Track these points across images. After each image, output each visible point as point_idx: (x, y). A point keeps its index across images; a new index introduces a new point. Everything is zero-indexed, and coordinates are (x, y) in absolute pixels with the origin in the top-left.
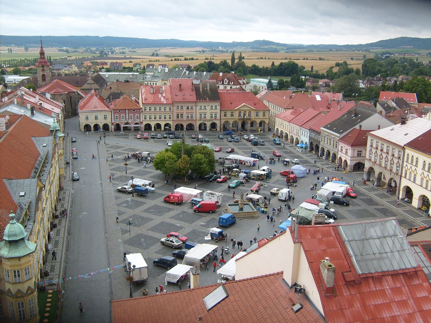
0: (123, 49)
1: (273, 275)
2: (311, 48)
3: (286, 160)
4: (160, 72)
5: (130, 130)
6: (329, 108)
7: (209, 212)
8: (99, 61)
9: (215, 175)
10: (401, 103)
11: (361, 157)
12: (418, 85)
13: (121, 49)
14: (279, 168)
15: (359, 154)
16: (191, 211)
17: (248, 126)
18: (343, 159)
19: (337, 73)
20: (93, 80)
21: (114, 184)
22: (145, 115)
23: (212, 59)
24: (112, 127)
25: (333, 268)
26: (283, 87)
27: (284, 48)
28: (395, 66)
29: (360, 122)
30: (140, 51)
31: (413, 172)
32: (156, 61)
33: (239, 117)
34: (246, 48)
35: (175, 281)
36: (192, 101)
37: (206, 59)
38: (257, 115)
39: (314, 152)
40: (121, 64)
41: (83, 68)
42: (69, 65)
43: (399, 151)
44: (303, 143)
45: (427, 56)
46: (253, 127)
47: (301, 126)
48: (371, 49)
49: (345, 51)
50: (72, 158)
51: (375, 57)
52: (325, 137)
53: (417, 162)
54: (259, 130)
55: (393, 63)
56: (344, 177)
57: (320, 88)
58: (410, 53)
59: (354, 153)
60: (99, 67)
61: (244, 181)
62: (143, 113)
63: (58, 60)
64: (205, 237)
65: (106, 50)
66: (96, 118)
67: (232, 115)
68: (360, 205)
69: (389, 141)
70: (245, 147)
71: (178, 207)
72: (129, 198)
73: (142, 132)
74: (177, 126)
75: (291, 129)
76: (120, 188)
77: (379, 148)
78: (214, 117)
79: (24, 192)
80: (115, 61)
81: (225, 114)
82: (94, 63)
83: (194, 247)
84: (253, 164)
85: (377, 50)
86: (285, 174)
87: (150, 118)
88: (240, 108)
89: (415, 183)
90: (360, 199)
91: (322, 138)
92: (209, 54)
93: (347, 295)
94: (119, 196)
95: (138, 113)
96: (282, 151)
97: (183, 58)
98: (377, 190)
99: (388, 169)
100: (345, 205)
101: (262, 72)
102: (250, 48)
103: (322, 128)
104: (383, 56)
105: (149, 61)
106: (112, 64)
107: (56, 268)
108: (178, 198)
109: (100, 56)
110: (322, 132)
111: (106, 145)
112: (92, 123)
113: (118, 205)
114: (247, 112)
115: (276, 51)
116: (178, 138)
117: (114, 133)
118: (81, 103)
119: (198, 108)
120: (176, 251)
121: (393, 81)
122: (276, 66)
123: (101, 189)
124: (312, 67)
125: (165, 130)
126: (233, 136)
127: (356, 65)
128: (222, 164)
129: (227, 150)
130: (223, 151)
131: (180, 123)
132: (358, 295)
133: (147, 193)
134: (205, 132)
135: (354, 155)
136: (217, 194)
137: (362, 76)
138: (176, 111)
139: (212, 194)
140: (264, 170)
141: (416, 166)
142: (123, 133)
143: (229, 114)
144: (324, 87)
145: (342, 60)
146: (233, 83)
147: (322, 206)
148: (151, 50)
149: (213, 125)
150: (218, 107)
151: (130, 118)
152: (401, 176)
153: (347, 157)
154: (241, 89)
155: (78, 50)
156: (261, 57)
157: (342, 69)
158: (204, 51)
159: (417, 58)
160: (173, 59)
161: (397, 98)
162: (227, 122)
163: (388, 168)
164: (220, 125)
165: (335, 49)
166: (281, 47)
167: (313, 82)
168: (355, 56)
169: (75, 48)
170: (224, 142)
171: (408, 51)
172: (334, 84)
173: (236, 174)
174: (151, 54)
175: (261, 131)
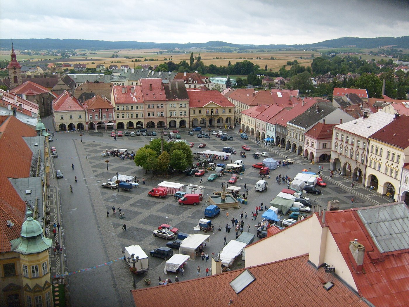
0: (83, 51)
1: (298, 257)
2: (262, 48)
3: (256, 153)
4: (127, 73)
5: (104, 128)
6: (290, 104)
7: (193, 205)
8: (62, 63)
9: (193, 170)
10: (354, 98)
11: (326, 149)
12: (368, 81)
13: (82, 51)
14: (250, 161)
15: (324, 147)
16: (176, 204)
17: (215, 123)
18: (309, 152)
19: (289, 71)
20: (63, 81)
21: (98, 180)
22: (118, 114)
23: (170, 59)
24: (86, 127)
25: (363, 248)
26: (241, 86)
27: (237, 48)
28: (342, 65)
29: (323, 116)
30: (100, 53)
31: (378, 161)
32: (118, 62)
33: (206, 114)
34: (201, 49)
35: (175, 270)
36: (162, 100)
37: (165, 60)
38: (224, 112)
39: (280, 145)
40: (84, 66)
41: (48, 69)
42: (33, 67)
43: (364, 143)
44: (269, 137)
45: (369, 54)
46: (220, 123)
47: (267, 122)
48: (317, 48)
49: (294, 50)
50: (53, 156)
51: (322, 56)
52: (291, 131)
53: (381, 152)
54: (226, 126)
55: (340, 61)
56: (312, 168)
57: (275, 86)
58: (353, 52)
59: (319, 145)
60: (63, 68)
61: (220, 174)
62: (116, 112)
63: (21, 62)
64: (194, 228)
65: (67, 52)
66: (71, 118)
67: (200, 113)
68: (330, 194)
69: (354, 134)
70: (215, 142)
71: (163, 200)
72: (115, 193)
73: (115, 130)
74: (148, 124)
75: (257, 125)
76: (104, 184)
77: (345, 141)
78: (183, 115)
79: (30, 191)
80: (78, 63)
81: (194, 111)
82: (58, 64)
83: (187, 237)
84: (226, 158)
85: (323, 49)
86: (257, 167)
87: (123, 117)
88: (207, 105)
89: (380, 171)
90: (330, 188)
91: (288, 132)
92: (166, 55)
93: (374, 272)
94: (104, 192)
95: (111, 112)
96: (250, 145)
97: (143, 59)
98: (343, 179)
99: (353, 160)
100: (318, 194)
101: (220, 71)
102: (205, 49)
103: (287, 123)
104: (329, 55)
105: (111, 62)
106: (76, 65)
107: (56, 263)
108: (163, 192)
109: (62, 58)
110: (288, 126)
111: (83, 143)
112: (67, 122)
113: (105, 200)
114: (215, 109)
115: (229, 51)
116: (150, 136)
117: (89, 132)
118: (55, 104)
119: (168, 106)
120: (170, 242)
121: (342, 78)
122: (232, 66)
123: (86, 185)
124: (266, 66)
125: (137, 127)
126: (202, 132)
127: (306, 63)
128: (197, 159)
129: (200, 146)
130: (195, 146)
131: (151, 121)
132: (383, 272)
133: (131, 188)
134: (175, 128)
135: (319, 147)
136: (199, 187)
137: (312, 74)
138: (147, 110)
139: (194, 187)
140: (238, 164)
141: (381, 155)
142: (98, 132)
143: (197, 111)
144: (280, 85)
145: (292, 59)
146: (197, 82)
147: (297, 195)
148: (110, 52)
149: (183, 123)
150: (187, 106)
151: (103, 117)
152: (366, 166)
153: (313, 149)
154: (205, 88)
155: (40, 53)
156: (216, 57)
157: (295, 67)
158: (161, 53)
159: (361, 56)
160: (134, 60)
161: (350, 94)
162: (195, 119)
163: (354, 158)
164: (189, 122)
165: (284, 48)
166: (234, 48)
167: (269, 80)
168: (303, 56)
169: (37, 51)
170: (194, 138)
171: (352, 50)
172: (288, 82)
173: (212, 168)
174: (111, 55)
175: (227, 127)
